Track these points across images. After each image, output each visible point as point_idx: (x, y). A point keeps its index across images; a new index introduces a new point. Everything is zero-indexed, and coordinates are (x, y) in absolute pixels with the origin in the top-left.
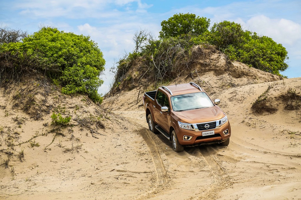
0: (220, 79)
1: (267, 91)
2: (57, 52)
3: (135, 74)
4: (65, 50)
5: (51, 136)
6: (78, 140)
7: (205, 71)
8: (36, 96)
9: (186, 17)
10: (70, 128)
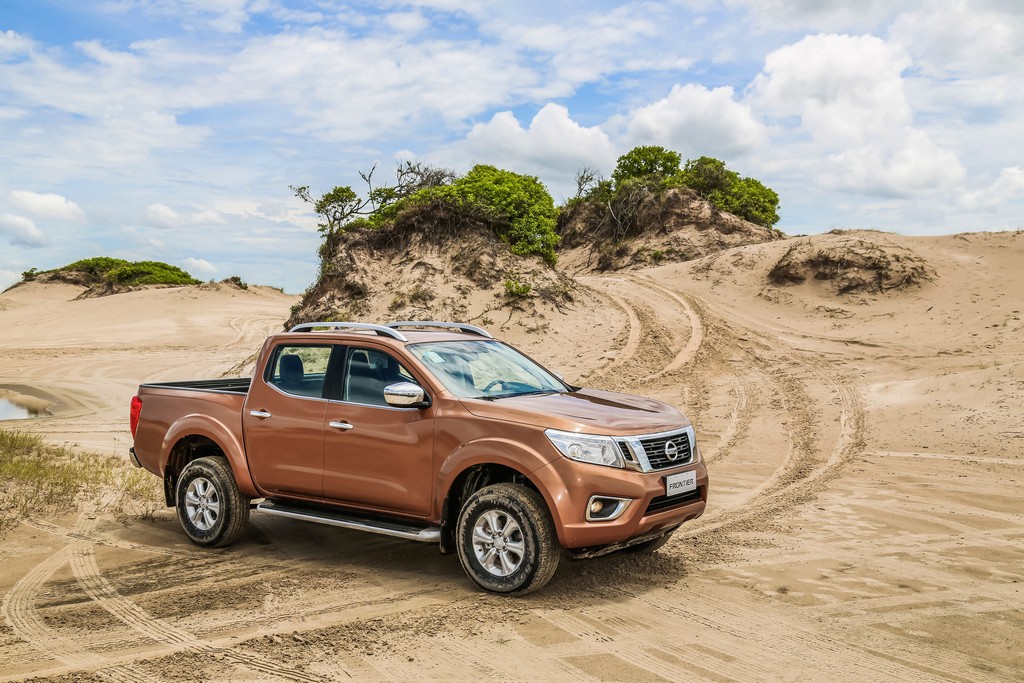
0: (705, 236)
1: (788, 253)
2: (505, 199)
3: (580, 226)
4: (515, 196)
5: (506, 311)
6: (542, 316)
7: (683, 224)
8: (482, 257)
9: (651, 150)
10: (530, 300)
